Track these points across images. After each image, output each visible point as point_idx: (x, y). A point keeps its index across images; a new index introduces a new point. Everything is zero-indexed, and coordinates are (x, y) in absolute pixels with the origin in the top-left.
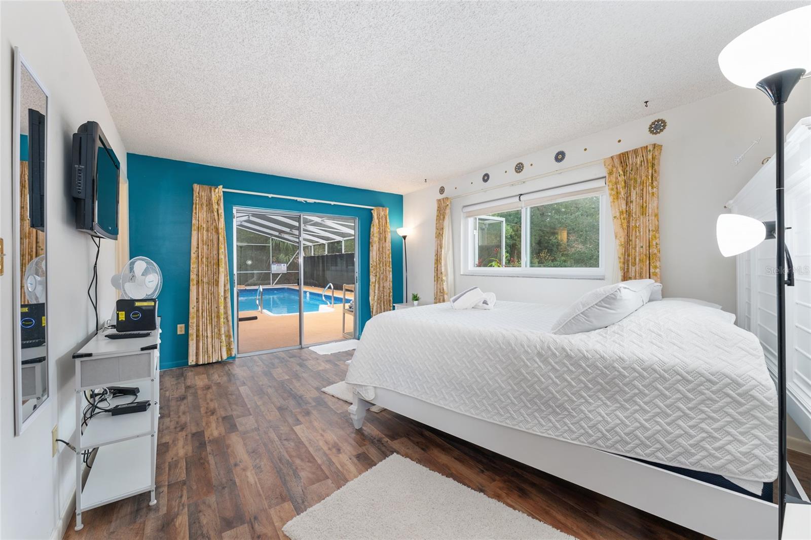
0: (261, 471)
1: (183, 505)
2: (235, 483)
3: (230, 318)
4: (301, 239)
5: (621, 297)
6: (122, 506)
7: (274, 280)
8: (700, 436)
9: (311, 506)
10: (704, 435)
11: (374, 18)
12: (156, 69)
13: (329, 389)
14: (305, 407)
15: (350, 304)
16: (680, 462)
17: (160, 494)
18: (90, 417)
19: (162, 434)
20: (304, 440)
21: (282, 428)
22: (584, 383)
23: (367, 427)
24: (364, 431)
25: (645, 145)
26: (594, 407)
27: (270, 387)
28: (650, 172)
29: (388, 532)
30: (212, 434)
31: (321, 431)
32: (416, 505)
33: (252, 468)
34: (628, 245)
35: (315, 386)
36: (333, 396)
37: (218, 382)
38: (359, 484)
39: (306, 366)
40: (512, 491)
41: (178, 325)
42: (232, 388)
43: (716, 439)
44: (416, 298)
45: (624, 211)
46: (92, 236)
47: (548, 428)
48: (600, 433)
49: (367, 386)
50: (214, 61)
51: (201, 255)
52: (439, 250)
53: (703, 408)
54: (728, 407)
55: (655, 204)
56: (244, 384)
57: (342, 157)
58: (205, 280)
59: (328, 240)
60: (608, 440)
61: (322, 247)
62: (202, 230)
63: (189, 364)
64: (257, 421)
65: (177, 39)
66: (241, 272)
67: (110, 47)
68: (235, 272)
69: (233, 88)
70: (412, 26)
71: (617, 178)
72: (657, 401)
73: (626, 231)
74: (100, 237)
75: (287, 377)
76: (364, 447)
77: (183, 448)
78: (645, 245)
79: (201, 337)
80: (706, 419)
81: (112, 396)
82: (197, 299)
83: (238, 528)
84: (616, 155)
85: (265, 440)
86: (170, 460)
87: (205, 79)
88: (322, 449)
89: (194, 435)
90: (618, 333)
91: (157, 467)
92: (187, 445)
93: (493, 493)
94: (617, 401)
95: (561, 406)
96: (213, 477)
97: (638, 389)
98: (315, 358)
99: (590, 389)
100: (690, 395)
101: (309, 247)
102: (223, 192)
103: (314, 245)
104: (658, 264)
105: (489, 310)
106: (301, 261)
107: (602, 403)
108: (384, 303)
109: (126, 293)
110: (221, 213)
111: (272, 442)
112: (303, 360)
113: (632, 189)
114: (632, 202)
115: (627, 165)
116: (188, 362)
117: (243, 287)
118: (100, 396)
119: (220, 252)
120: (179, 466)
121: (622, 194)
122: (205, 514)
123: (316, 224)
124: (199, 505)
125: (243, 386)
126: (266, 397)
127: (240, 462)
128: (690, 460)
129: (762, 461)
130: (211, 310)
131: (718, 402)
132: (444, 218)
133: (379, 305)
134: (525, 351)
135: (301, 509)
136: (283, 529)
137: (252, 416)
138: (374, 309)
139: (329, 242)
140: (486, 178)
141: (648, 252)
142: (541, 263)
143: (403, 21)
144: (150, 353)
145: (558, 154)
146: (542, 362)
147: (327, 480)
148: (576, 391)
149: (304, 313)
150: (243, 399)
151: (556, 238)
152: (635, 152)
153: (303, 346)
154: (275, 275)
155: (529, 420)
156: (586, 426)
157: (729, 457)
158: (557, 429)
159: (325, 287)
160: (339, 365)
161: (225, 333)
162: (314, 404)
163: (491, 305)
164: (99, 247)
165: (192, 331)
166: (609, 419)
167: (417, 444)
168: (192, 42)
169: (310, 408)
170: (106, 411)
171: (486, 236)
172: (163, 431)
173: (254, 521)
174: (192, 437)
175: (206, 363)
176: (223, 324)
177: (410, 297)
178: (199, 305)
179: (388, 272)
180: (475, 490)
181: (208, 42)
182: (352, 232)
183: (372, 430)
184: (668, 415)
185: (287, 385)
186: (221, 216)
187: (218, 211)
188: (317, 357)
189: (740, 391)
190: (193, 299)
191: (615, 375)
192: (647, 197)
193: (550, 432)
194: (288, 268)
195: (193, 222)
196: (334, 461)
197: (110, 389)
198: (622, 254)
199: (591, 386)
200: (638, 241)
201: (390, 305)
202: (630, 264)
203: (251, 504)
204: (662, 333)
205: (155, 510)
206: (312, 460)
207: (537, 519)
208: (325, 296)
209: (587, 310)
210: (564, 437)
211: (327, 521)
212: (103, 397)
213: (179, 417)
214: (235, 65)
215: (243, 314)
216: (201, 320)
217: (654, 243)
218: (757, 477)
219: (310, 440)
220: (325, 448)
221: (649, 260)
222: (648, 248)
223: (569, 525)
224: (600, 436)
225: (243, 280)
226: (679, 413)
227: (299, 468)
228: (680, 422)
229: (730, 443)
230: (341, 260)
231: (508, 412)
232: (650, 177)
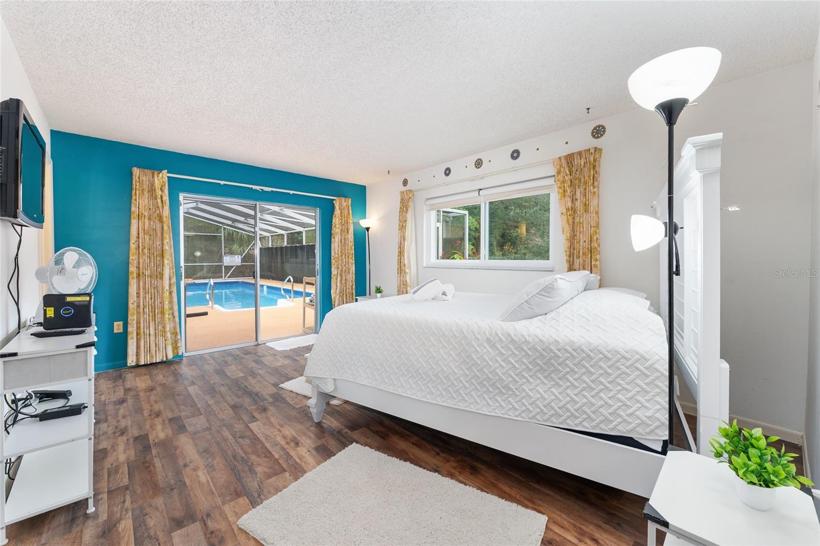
0: (214, 470)
1: (126, 510)
2: (185, 484)
3: (176, 314)
4: (257, 229)
5: (558, 286)
6: (54, 516)
7: (226, 273)
8: (617, 405)
9: (267, 498)
10: (620, 404)
11: (331, 13)
12: (90, 42)
13: (288, 385)
14: (262, 404)
15: (310, 298)
16: (601, 429)
17: (99, 501)
18: (13, 424)
19: (98, 440)
20: (260, 436)
21: (237, 426)
22: (526, 365)
23: (326, 420)
24: (323, 424)
25: (588, 148)
26: (534, 386)
27: (223, 385)
28: (592, 172)
29: (345, 516)
30: (157, 437)
31: (278, 427)
32: (373, 489)
33: (204, 467)
34: (572, 239)
35: (272, 382)
36: (291, 391)
37: (162, 382)
38: (318, 474)
39: (262, 362)
40: (464, 469)
41: (115, 323)
42: (179, 388)
43: (629, 407)
44: (379, 290)
45: (570, 208)
46: (13, 224)
47: (495, 408)
48: (538, 409)
49: (325, 378)
50: (159, 40)
51: (142, 245)
52: (402, 243)
53: (619, 381)
54: (637, 379)
55: (596, 203)
56: (193, 383)
57: (302, 145)
58: (147, 273)
59: (287, 231)
60: (545, 414)
61: (280, 237)
62: (143, 218)
63: (128, 365)
64: (208, 421)
65: (116, 14)
66: (188, 264)
67: (34, 16)
68: (182, 264)
69: (181, 69)
70: (369, 24)
71: (564, 177)
72: (585, 378)
73: (571, 227)
74: (22, 226)
75: (242, 375)
76: (323, 440)
77: (124, 452)
78: (587, 239)
79: (142, 335)
80: (621, 390)
81: (38, 401)
82: (137, 293)
83: (189, 527)
84: (564, 156)
85: (218, 439)
86: (109, 466)
87: (148, 57)
88: (280, 443)
89: (136, 439)
90: (555, 319)
91: (94, 475)
92: (129, 449)
93: (447, 473)
94: (553, 379)
95: (507, 387)
96: (159, 479)
97: (570, 368)
98: (273, 354)
99: (530, 370)
100: (610, 371)
101: (267, 238)
102: (168, 177)
103: (272, 236)
104: (598, 257)
105: (447, 301)
106: (257, 252)
107: (540, 382)
108: (346, 296)
109: (54, 288)
110: (166, 200)
111: (225, 440)
112: (260, 357)
113: (577, 188)
114: (576, 200)
115: (573, 166)
116: (127, 362)
117: (190, 281)
118: (24, 401)
119: (165, 242)
120: (120, 471)
121: (568, 192)
122: (152, 516)
123: (274, 213)
124: (144, 508)
125: (191, 386)
126: (219, 395)
127: (190, 462)
128: (610, 427)
129: (661, 423)
130: (155, 305)
131: (630, 375)
132: (407, 210)
133: (341, 298)
134: (477, 338)
135: (257, 503)
136: (237, 523)
137: (203, 416)
138: (336, 302)
139: (289, 232)
140: (448, 172)
141: (590, 246)
142: (505, 256)
143: (360, 19)
144: (87, 351)
145: (514, 152)
146: (491, 347)
147: (285, 473)
148: (519, 372)
149: (261, 308)
150: (193, 399)
151: (517, 232)
152: (580, 153)
153: (259, 342)
154: (228, 268)
155: (479, 401)
156: (527, 404)
157: (638, 421)
158: (503, 408)
159: (284, 280)
160: (299, 361)
161: (170, 330)
162: (271, 400)
163: (449, 297)
164: (20, 236)
165: (132, 329)
166: (546, 396)
167: (377, 433)
168: (134, 19)
169: (267, 405)
170: (32, 416)
171: (450, 229)
172: (99, 437)
173: (207, 518)
174: (134, 441)
175: (149, 363)
176: (168, 320)
177: (373, 289)
178: (139, 300)
179: (350, 264)
180: (430, 471)
181: (152, 21)
182: (313, 222)
183: (332, 423)
184: (593, 389)
185: (242, 383)
186: (165, 203)
187: (162, 197)
188: (274, 353)
189: (647, 365)
190: (132, 293)
191: (551, 356)
192: (589, 196)
193: (497, 411)
194: (243, 260)
195: (132, 209)
196: (292, 455)
197: (36, 393)
198: (568, 248)
199: (531, 367)
200: (581, 236)
201: (352, 298)
202: (575, 257)
203: (203, 502)
204: (590, 318)
205: (93, 517)
206: (268, 455)
207: (485, 491)
208: (283, 289)
209: (529, 299)
210: (508, 415)
211: (284, 511)
212: (26, 402)
213: (118, 421)
214: (184, 46)
215: (190, 310)
216: (142, 316)
217: (595, 238)
218: (658, 436)
219: (267, 436)
220: (283, 443)
221: (591, 253)
222: (590, 243)
223: (513, 494)
224: (538, 411)
225: (191, 272)
226: (601, 387)
227: (255, 463)
228: (602, 395)
229: (639, 409)
230: (302, 251)
231: (461, 395)
232: (592, 178)
